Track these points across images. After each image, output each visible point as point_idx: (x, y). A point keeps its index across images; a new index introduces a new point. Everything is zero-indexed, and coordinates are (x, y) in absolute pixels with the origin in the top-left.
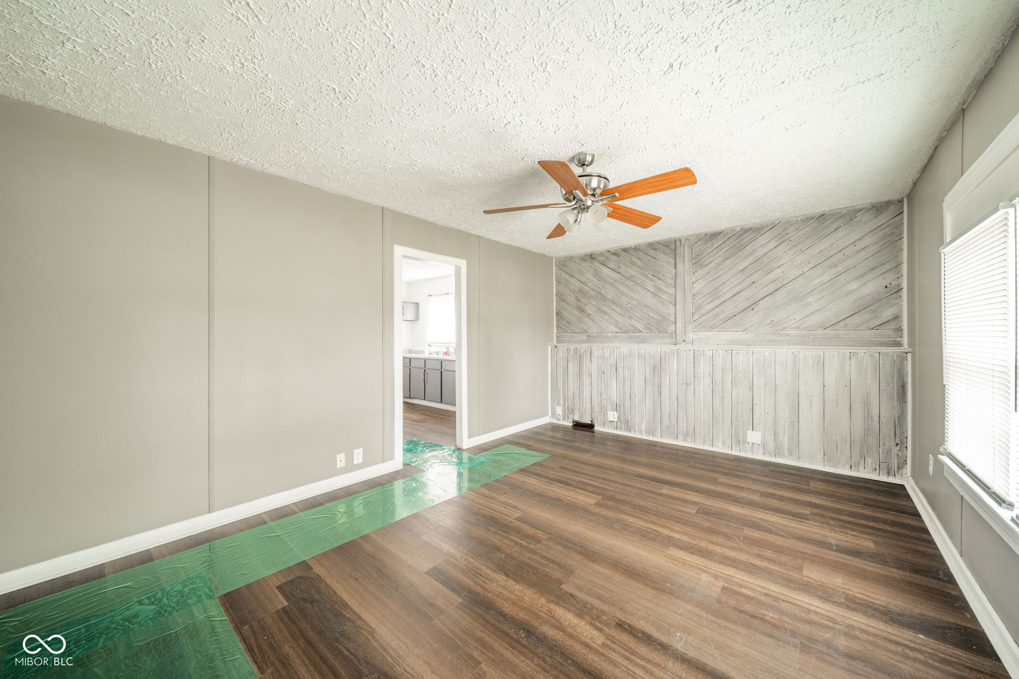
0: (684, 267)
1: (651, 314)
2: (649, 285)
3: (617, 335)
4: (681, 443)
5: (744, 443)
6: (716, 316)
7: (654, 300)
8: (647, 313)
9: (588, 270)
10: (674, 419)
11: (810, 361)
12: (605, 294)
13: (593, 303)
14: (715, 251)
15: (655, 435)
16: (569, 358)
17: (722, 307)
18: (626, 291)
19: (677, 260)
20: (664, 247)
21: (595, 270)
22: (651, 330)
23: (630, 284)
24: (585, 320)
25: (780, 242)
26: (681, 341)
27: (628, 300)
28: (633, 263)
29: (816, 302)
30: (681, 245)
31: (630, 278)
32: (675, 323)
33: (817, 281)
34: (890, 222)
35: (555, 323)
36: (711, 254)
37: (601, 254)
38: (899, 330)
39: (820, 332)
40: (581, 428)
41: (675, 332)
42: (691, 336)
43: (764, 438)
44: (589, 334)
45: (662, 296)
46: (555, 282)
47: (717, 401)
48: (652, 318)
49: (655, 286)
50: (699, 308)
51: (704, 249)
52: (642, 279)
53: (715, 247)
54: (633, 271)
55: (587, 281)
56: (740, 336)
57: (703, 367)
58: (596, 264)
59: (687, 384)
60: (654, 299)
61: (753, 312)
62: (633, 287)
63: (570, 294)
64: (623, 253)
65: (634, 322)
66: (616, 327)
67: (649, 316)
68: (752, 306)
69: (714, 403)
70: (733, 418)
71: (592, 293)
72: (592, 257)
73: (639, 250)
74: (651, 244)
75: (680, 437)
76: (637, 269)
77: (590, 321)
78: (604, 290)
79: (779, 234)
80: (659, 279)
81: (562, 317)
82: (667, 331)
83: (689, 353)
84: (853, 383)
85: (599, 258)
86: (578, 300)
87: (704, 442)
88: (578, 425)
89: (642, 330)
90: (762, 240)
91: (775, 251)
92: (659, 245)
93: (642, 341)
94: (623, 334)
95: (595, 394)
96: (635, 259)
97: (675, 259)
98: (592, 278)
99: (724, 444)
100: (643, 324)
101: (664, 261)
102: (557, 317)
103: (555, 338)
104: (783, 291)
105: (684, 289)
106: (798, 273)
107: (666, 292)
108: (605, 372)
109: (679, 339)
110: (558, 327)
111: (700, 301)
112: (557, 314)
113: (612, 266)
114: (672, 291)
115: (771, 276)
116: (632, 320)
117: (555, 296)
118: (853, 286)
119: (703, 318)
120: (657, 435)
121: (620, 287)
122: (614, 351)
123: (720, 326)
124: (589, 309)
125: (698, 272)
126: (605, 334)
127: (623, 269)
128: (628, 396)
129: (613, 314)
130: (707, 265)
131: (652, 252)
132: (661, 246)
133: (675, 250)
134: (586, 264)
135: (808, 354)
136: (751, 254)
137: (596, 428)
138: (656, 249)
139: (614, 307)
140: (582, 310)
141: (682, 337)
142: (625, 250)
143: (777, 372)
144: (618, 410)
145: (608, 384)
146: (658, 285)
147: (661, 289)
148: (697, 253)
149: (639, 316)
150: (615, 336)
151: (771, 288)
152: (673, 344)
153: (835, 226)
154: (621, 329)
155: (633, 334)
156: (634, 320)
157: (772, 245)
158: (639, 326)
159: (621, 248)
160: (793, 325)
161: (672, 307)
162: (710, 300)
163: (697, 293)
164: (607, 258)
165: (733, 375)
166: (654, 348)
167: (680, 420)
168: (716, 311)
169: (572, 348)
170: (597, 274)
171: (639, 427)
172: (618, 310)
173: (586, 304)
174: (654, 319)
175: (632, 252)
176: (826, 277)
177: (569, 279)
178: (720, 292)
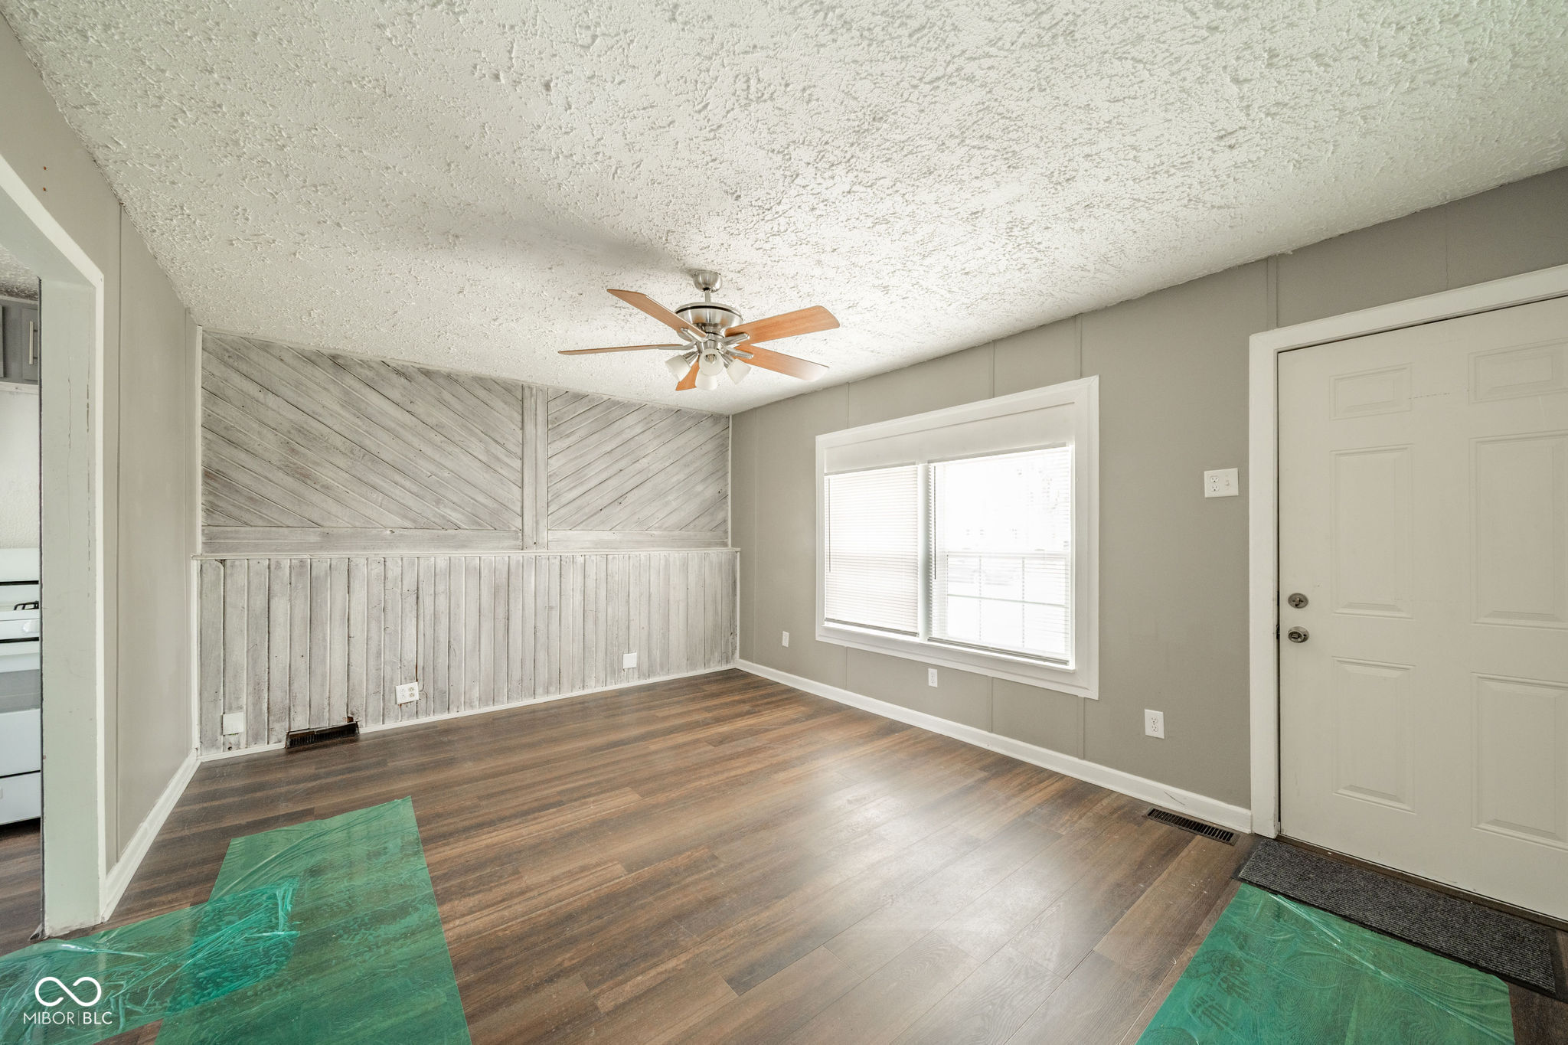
0: (536, 430)
1: (481, 498)
2: (477, 449)
3: (405, 532)
4: (541, 699)
5: (619, 672)
6: (580, 509)
7: (485, 475)
8: (473, 496)
9: (325, 389)
10: (529, 665)
11: (678, 564)
12: (374, 449)
13: (341, 462)
14: (578, 419)
15: (497, 702)
16: (276, 587)
17: (587, 498)
18: (428, 450)
19: (526, 418)
20: (504, 391)
21: (347, 393)
22: (480, 525)
23: (438, 439)
24: (316, 497)
25: (646, 428)
26: (531, 543)
27: (433, 468)
28: (442, 402)
29: (674, 500)
30: (531, 397)
31: (437, 428)
32: (522, 516)
33: (675, 479)
34: (722, 434)
35: (199, 499)
36: (574, 421)
37: (363, 363)
38: (726, 532)
39: (677, 533)
40: (315, 744)
41: (522, 530)
42: (544, 535)
43: (639, 658)
44: (326, 530)
45: (500, 470)
46: (199, 392)
47: (590, 625)
48: (482, 504)
49: (487, 451)
50: (557, 496)
51: (565, 413)
52: (463, 436)
53: (578, 413)
54: (440, 416)
55: (320, 410)
56: (607, 536)
57: (573, 580)
58: (349, 381)
59: (551, 608)
60: (486, 472)
61: (621, 506)
62: (443, 445)
63: (259, 433)
64: (422, 378)
65: (445, 510)
66: (405, 517)
67: (476, 501)
68: (619, 500)
69: (586, 628)
70: (609, 642)
71: (338, 441)
72: (337, 362)
73: (456, 381)
74: (481, 379)
75: (540, 690)
76: (452, 414)
77: (330, 500)
78: (370, 439)
79: (645, 418)
80: (498, 443)
81: (231, 487)
82: (509, 527)
83: (554, 561)
84: (707, 582)
85: (360, 370)
86: (293, 450)
87: (573, 687)
88: (299, 742)
89: (463, 526)
90: (631, 420)
91: (641, 436)
92: (496, 386)
93: (463, 545)
94: (419, 532)
95: (358, 658)
96: (447, 396)
97: (523, 414)
98: (338, 408)
99: (597, 681)
100: (463, 514)
101: (504, 414)
102: (205, 483)
103: (200, 539)
104: (649, 485)
105: (536, 464)
106: (661, 467)
107: (508, 465)
108: (389, 607)
109: (529, 542)
110: (210, 510)
111: (558, 486)
112: (207, 475)
113: (395, 395)
114: (517, 464)
115: (638, 466)
116: (441, 507)
117: (199, 431)
118: (699, 488)
119: (563, 511)
120: (501, 699)
121: (415, 442)
122: (414, 564)
123: (584, 523)
124: (326, 475)
125: (556, 443)
126: (374, 532)
127: (420, 408)
128: (444, 646)
129: (397, 493)
130: (568, 436)
131: (482, 393)
132: (500, 388)
133: (522, 401)
134: (319, 374)
135: (676, 556)
136: (619, 434)
137: (365, 729)
138: (489, 390)
139: (398, 478)
140: (304, 477)
141: (533, 538)
142: (427, 373)
143: (652, 579)
144: (420, 677)
145: (396, 631)
146: (493, 451)
147: (498, 459)
148: (555, 415)
149: (455, 499)
150: (401, 535)
151: (637, 480)
152: (519, 549)
153: (689, 424)
154: (414, 521)
155: (443, 532)
156: (445, 507)
157: (638, 429)
158: (455, 516)
159: (417, 366)
160: (657, 525)
161: (516, 490)
162: (572, 485)
163: (554, 473)
164: (378, 374)
165: (609, 587)
166: (492, 555)
167: (539, 665)
168: (578, 502)
169: (286, 564)
170: (349, 402)
171: (467, 696)
172: (408, 484)
173: (315, 463)
174: (486, 507)
175: (441, 381)
176: (682, 476)
177: (261, 396)
178: (585, 476)
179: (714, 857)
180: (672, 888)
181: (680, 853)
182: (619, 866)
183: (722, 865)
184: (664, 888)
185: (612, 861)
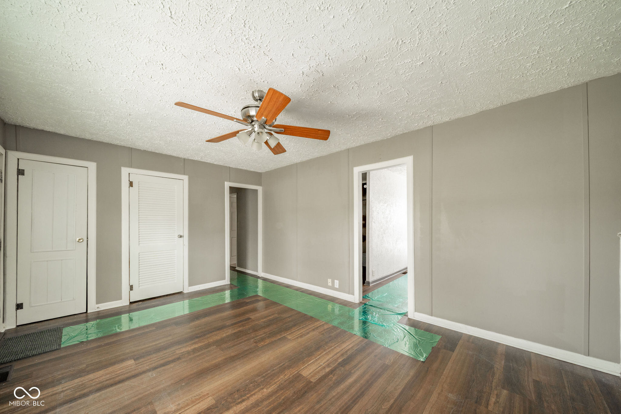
179: (256, 342)
180: (269, 333)
181: (269, 344)
182: (290, 338)
183: (252, 340)
184: (271, 333)
185: (293, 339)
